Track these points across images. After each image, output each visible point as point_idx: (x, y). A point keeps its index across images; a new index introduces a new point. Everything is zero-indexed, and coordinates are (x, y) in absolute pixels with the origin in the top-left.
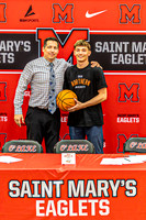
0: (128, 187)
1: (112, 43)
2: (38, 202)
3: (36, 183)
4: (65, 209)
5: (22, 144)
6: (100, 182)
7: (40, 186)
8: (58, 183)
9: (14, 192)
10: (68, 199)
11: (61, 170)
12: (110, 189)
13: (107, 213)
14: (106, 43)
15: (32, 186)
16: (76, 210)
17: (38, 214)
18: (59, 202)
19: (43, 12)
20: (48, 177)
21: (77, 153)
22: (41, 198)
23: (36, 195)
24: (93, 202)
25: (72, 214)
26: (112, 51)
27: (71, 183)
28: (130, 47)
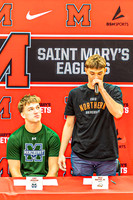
1: (57, 50)
14: (50, 50)
26: (57, 58)
28: (78, 54)
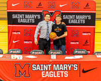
0: (74, 67)
2: (43, 72)
3: (42, 65)
4: (52, 75)
5: (37, 51)
6: (64, 65)
7: (43, 66)
8: (50, 65)
9: (34, 69)
10: (53, 71)
11: (51, 61)
12: (68, 68)
13: (67, 76)
15: (40, 66)
16: (56, 75)
17: (43, 76)
18: (50, 72)
19: (45, 4)
20: (46, 63)
21: (56, 55)
22: (43, 71)
23: (42, 70)
24: (62, 72)
25: (55, 76)
27: (54, 65)
